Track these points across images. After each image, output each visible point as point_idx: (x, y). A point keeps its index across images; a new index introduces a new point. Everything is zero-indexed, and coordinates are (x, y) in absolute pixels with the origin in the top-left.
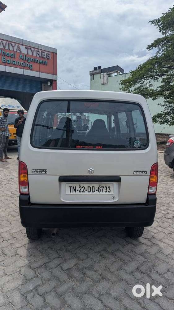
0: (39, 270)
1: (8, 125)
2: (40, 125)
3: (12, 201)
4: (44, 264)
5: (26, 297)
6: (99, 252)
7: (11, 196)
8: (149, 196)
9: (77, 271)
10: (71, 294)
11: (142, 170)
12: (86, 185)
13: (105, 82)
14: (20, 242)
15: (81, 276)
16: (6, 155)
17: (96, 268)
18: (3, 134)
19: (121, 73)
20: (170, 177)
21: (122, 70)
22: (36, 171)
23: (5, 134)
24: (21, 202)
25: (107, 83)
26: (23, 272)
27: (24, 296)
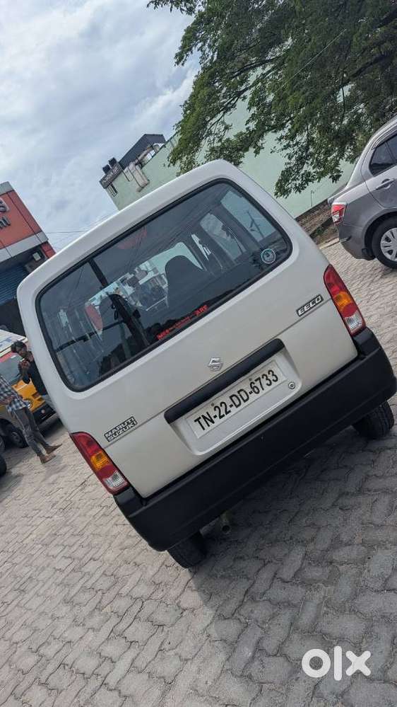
0: (242, 612)
1: (13, 387)
2: (68, 344)
3: (113, 522)
4: (245, 595)
5: (250, 677)
6: (334, 505)
7: (104, 515)
8: (355, 338)
9: (315, 566)
10: (329, 615)
11: (310, 299)
12: (223, 397)
13: (141, 183)
14: (175, 584)
15: (327, 570)
16: (46, 446)
17: (345, 538)
18: (13, 409)
19: (161, 145)
20: (381, 278)
21: (160, 138)
22: (113, 434)
23: (17, 407)
24: (126, 508)
25: (147, 182)
26: (215, 635)
27: (246, 677)
